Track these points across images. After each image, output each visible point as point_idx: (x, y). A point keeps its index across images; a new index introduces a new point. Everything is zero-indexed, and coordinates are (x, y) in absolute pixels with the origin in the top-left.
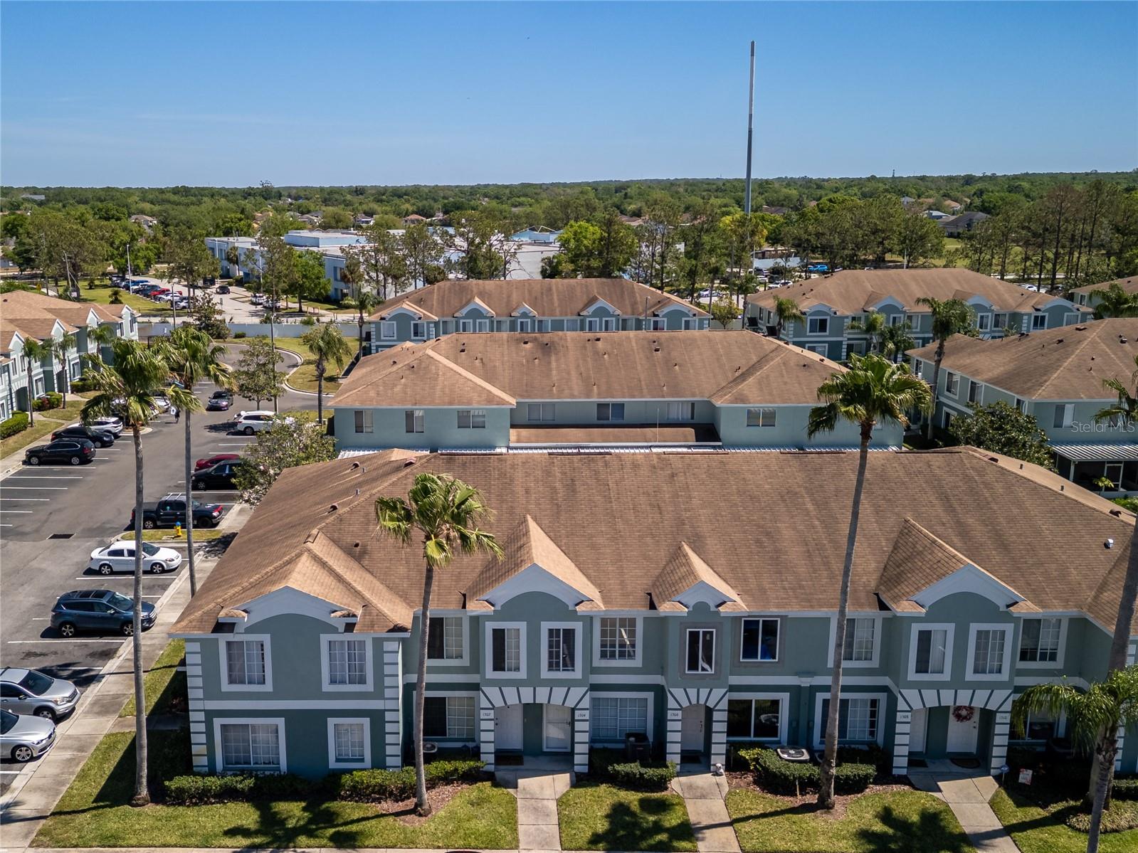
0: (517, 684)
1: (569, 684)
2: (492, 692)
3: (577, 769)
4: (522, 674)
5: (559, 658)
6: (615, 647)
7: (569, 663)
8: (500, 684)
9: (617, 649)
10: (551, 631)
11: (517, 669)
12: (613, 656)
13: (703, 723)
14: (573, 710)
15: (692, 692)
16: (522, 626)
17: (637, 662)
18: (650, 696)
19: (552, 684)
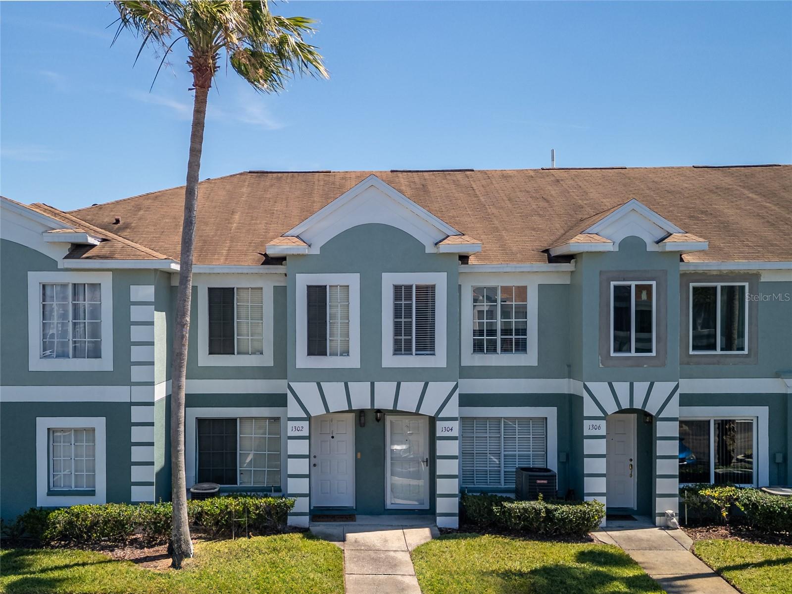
0: (345, 377)
1: (427, 376)
2: (307, 391)
3: (441, 521)
4: (353, 361)
5: (411, 335)
6: (495, 335)
7: (426, 345)
8: (318, 377)
9: (499, 337)
10: (397, 289)
11: (346, 353)
12: (492, 349)
13: (635, 463)
14: (432, 421)
15: (622, 388)
16: (353, 280)
17: (530, 358)
18: (551, 413)
19: (400, 376)
